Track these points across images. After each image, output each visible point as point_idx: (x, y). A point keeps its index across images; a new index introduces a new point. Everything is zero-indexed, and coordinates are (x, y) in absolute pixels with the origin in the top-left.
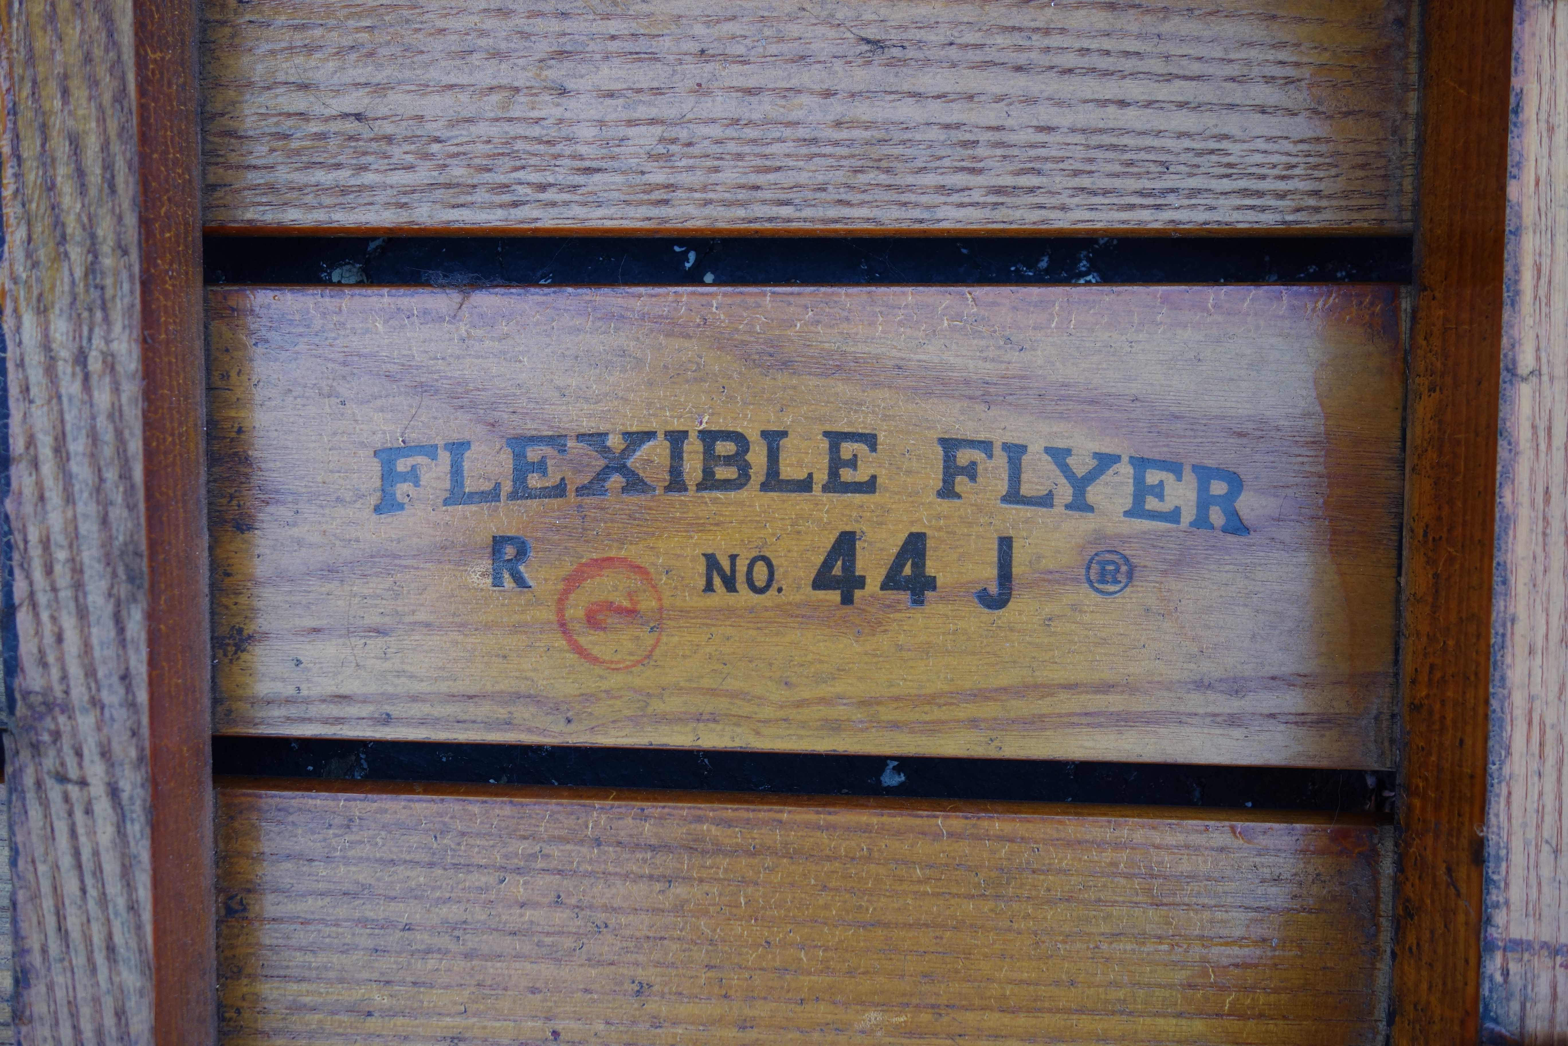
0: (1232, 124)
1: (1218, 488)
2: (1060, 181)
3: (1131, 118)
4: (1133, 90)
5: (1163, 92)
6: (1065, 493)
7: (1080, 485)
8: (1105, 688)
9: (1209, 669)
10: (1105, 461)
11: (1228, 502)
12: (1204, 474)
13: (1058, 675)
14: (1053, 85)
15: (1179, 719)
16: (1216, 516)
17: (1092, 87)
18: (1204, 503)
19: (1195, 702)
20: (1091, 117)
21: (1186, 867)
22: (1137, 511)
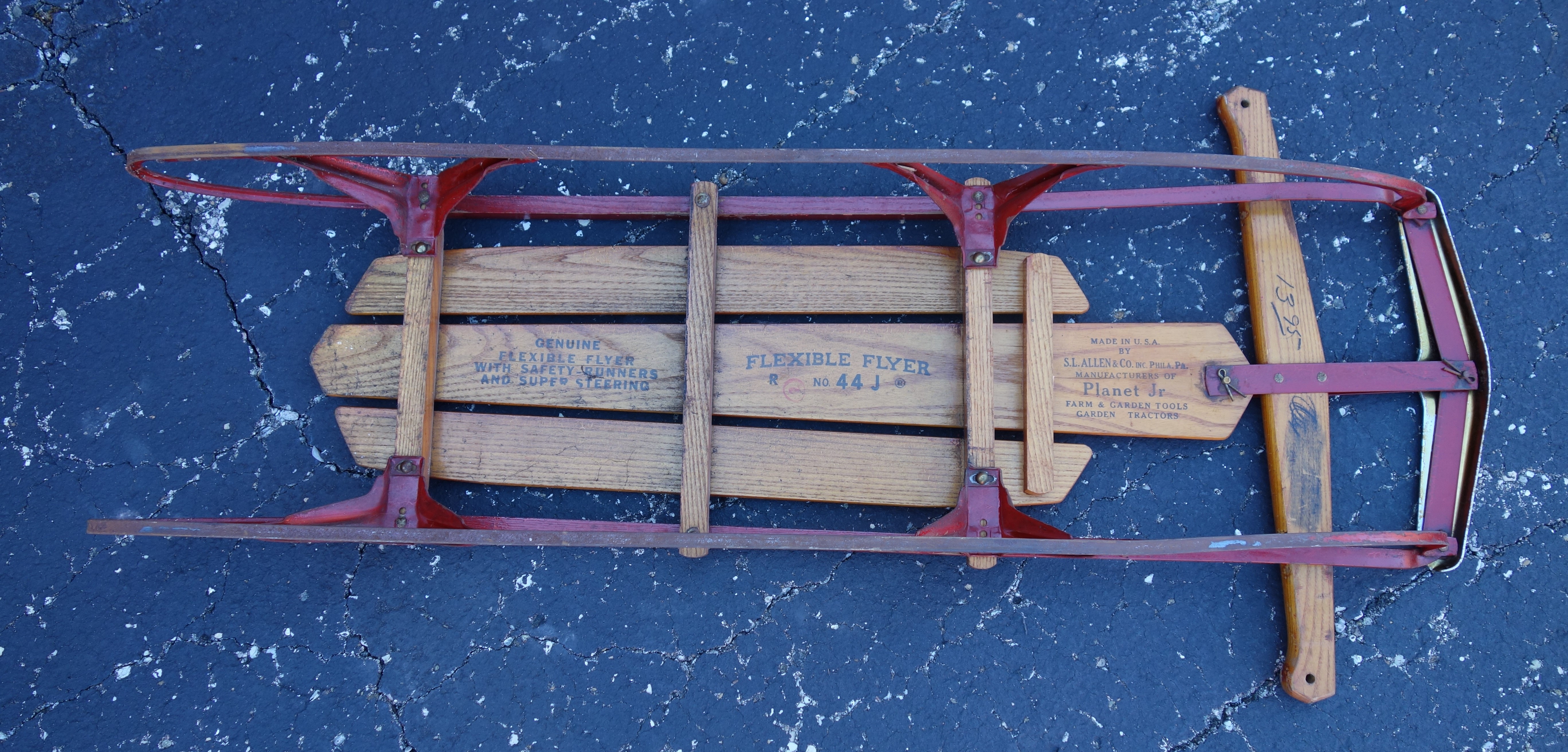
0: (924, 291)
1: (923, 365)
2: (888, 303)
3: (902, 290)
4: (903, 284)
5: (909, 285)
6: (890, 366)
7: (893, 365)
8: (900, 407)
9: (922, 404)
10: (899, 360)
11: (925, 369)
12: (920, 363)
13: (890, 405)
14: (886, 284)
15: (916, 415)
16: (923, 371)
17: (894, 284)
18: (920, 368)
19: (919, 411)
20: (894, 290)
21: (918, 447)
22: (906, 370)
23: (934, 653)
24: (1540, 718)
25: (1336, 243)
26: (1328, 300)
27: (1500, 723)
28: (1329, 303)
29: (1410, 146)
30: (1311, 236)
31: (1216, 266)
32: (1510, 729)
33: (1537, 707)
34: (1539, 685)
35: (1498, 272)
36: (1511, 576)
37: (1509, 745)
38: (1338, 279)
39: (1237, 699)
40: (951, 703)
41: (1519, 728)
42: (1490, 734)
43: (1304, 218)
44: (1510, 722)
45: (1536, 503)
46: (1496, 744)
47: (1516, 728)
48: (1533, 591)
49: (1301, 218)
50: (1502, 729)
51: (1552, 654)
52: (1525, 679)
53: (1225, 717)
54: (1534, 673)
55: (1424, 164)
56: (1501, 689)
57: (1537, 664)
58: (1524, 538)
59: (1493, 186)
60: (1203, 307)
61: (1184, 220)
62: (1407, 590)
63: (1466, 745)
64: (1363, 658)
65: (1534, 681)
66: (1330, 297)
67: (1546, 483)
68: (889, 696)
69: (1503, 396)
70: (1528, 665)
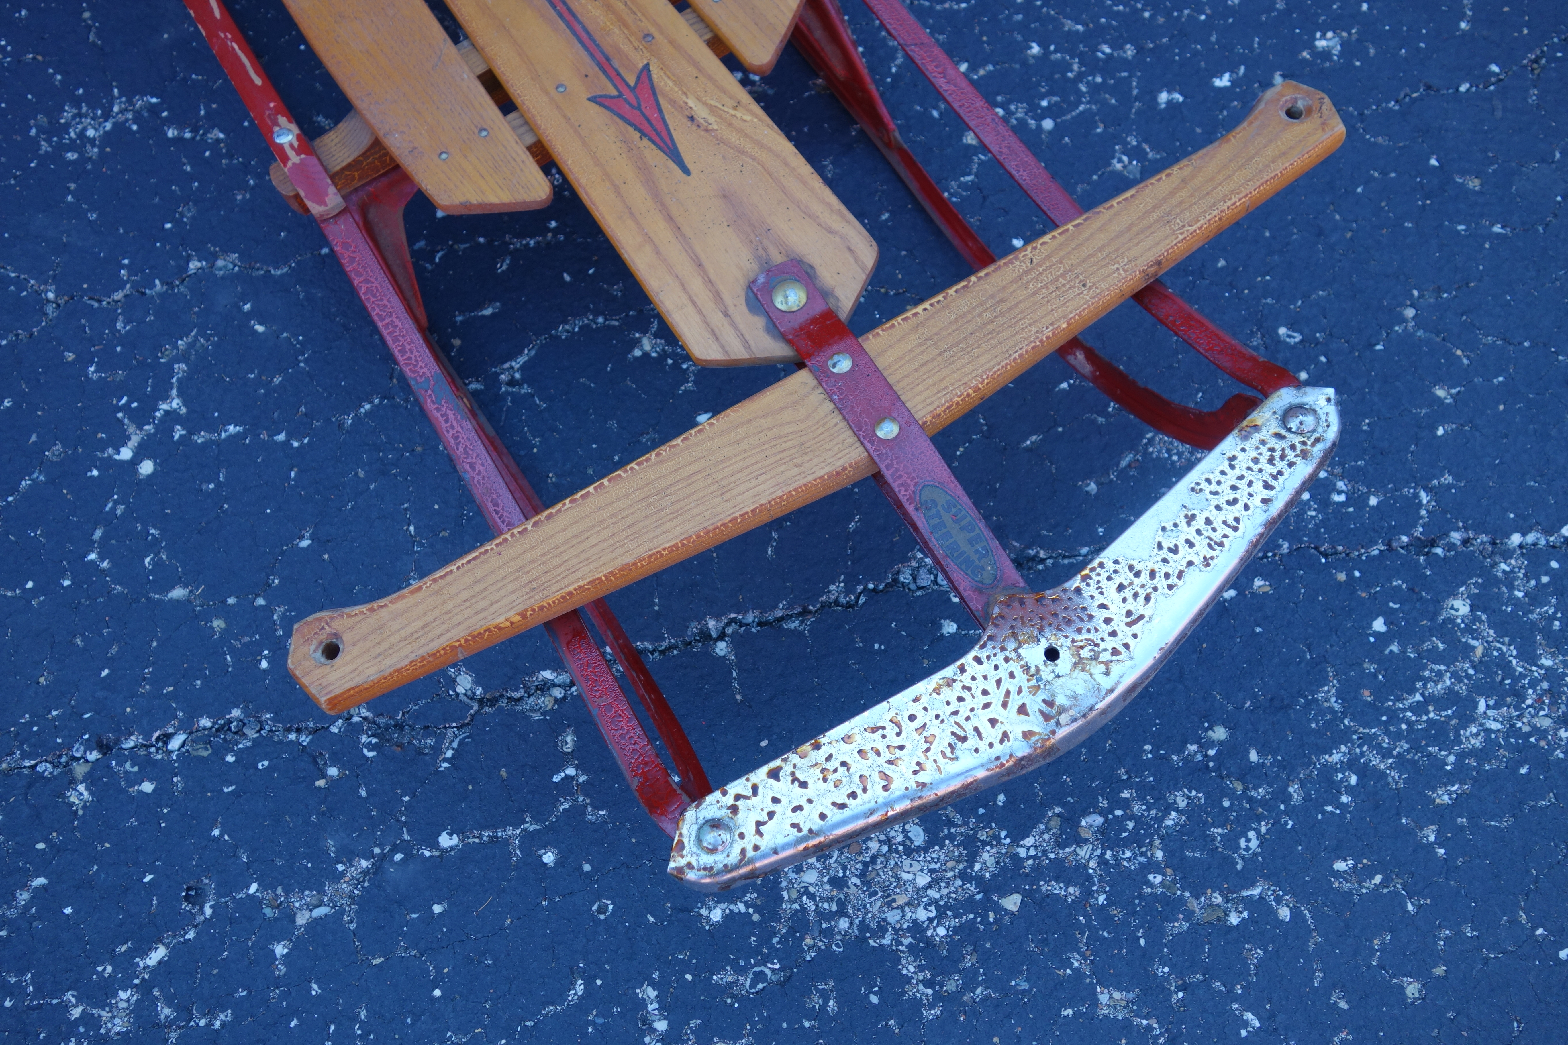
23: (368, 407)
24: (1191, 811)
25: (1163, 97)
26: (1120, 161)
27: (1126, 794)
28: (1119, 166)
29: (1320, 15)
30: (1130, 77)
31: (982, 72)
32: (1138, 808)
33: (1194, 793)
34: (1211, 764)
35: (1383, 204)
36: (1232, 598)
37: (1126, 830)
38: (1146, 141)
39: (750, 618)
40: (356, 474)
41: (1153, 812)
42: (1103, 803)
43: (1129, 53)
44: (1141, 798)
45: (1313, 513)
46: (1106, 820)
47: (1148, 810)
48: (1258, 630)
49: (1125, 52)
50: (1125, 804)
51: (1249, 726)
52: (1193, 748)
53: (722, 637)
54: (1211, 744)
55: (1331, 43)
56: (1148, 747)
57: (1220, 733)
58: (1274, 555)
59: (1420, 99)
60: (941, 114)
61: (963, 5)
62: (1066, 561)
63: (1058, 805)
64: (958, 628)
65: (1206, 756)
66: (1125, 159)
67: (1340, 493)
68: (281, 437)
69: (1323, 359)
70: (1206, 730)
